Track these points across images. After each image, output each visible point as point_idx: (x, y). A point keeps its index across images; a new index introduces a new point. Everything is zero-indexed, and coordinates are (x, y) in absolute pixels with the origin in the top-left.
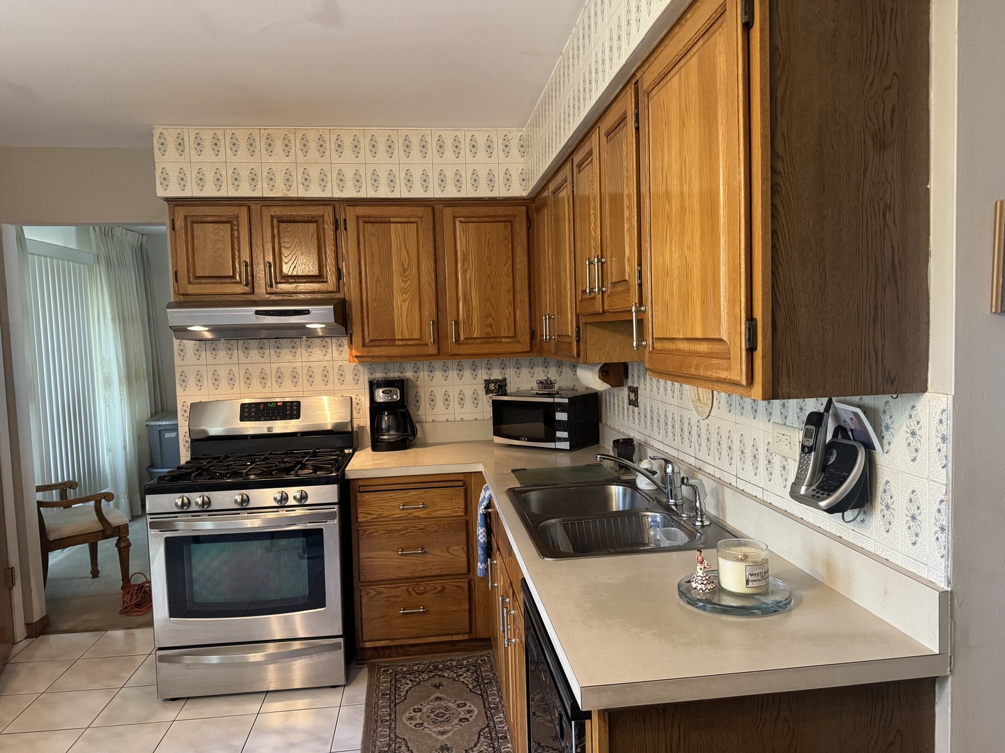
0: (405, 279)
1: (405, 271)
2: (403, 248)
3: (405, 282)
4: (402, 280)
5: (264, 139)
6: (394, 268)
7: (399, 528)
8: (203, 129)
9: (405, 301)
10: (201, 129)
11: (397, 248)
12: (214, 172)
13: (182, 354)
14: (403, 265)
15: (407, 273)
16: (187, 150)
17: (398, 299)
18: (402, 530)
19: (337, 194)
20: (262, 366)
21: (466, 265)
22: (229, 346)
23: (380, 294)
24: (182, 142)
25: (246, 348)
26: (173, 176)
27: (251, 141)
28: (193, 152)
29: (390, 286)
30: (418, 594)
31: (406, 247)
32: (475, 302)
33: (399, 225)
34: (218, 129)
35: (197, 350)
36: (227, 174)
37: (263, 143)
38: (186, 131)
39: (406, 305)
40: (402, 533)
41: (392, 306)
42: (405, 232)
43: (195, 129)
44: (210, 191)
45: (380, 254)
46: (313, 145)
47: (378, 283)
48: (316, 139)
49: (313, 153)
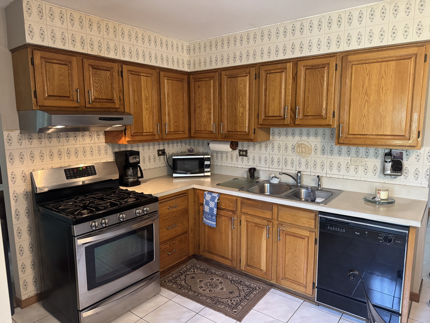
0: (147, 104)
1: (147, 99)
2: (146, 88)
3: (147, 105)
4: (146, 104)
5: (88, 21)
6: (143, 98)
7: (167, 218)
8: (54, 6)
9: (147, 114)
10: (53, 6)
11: (144, 88)
12: (61, 34)
13: (10, 142)
14: (146, 96)
15: (148, 100)
16: (44, 17)
17: (145, 113)
18: (168, 218)
19: (122, 59)
20: (59, 148)
21: (168, 99)
22: (40, 136)
23: (138, 110)
24: (41, 10)
25: (50, 138)
26: (36, 31)
27: (81, 20)
28: (48, 19)
29: (141, 107)
30: (173, 244)
31: (147, 88)
32: (171, 115)
33: (144, 77)
34: (63, 8)
35: (20, 139)
36: (68, 36)
37: (87, 23)
38: (44, 4)
39: (147, 116)
40: (168, 220)
41: (142, 116)
42: (146, 81)
43: (49, 5)
44: (59, 45)
45: (137, 90)
46: (111, 30)
47: (137, 105)
48: (113, 27)
49: (111, 35)
